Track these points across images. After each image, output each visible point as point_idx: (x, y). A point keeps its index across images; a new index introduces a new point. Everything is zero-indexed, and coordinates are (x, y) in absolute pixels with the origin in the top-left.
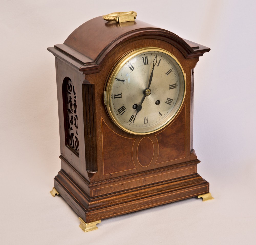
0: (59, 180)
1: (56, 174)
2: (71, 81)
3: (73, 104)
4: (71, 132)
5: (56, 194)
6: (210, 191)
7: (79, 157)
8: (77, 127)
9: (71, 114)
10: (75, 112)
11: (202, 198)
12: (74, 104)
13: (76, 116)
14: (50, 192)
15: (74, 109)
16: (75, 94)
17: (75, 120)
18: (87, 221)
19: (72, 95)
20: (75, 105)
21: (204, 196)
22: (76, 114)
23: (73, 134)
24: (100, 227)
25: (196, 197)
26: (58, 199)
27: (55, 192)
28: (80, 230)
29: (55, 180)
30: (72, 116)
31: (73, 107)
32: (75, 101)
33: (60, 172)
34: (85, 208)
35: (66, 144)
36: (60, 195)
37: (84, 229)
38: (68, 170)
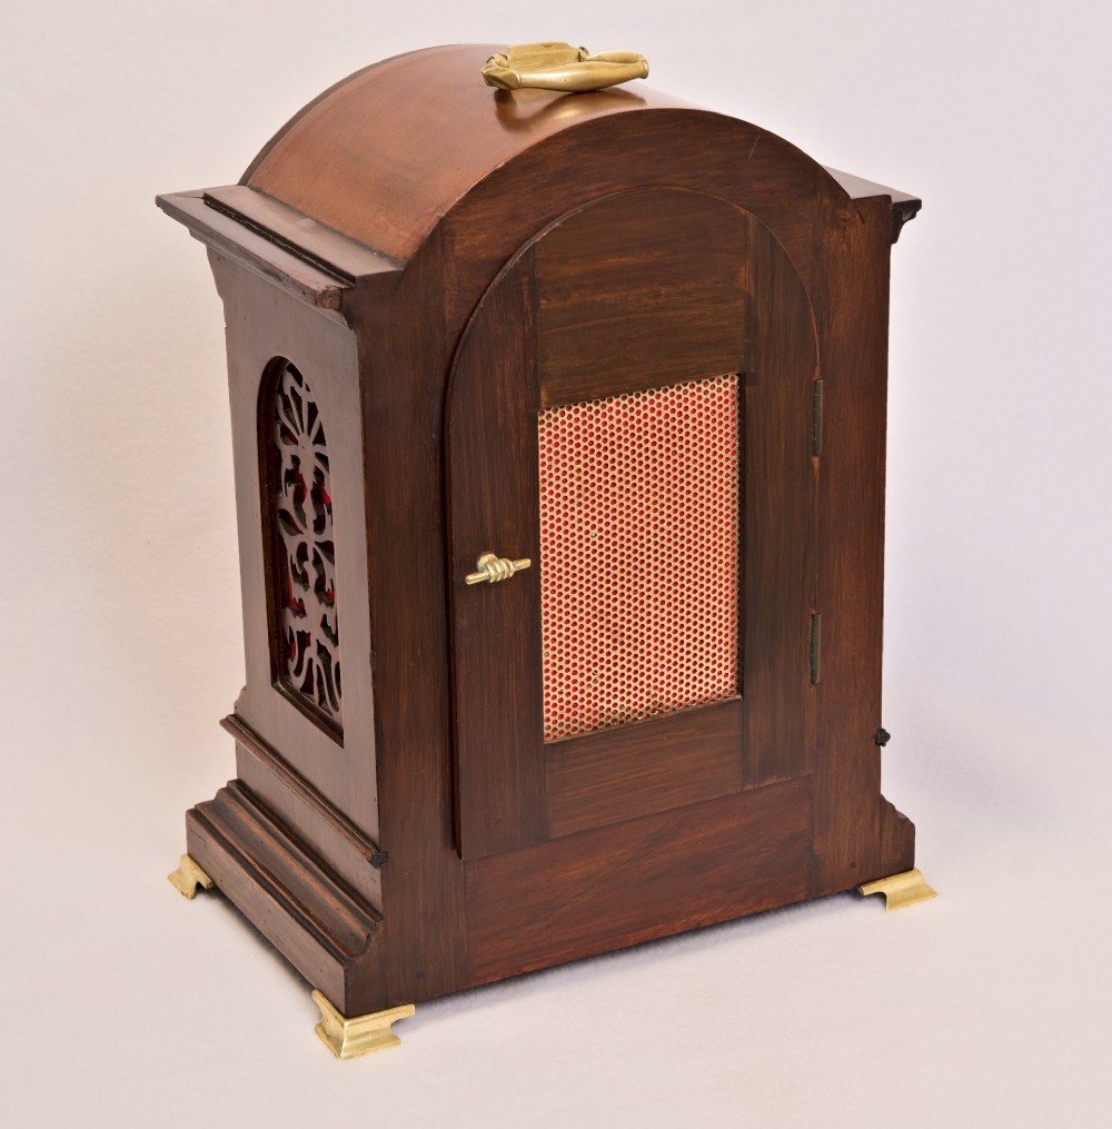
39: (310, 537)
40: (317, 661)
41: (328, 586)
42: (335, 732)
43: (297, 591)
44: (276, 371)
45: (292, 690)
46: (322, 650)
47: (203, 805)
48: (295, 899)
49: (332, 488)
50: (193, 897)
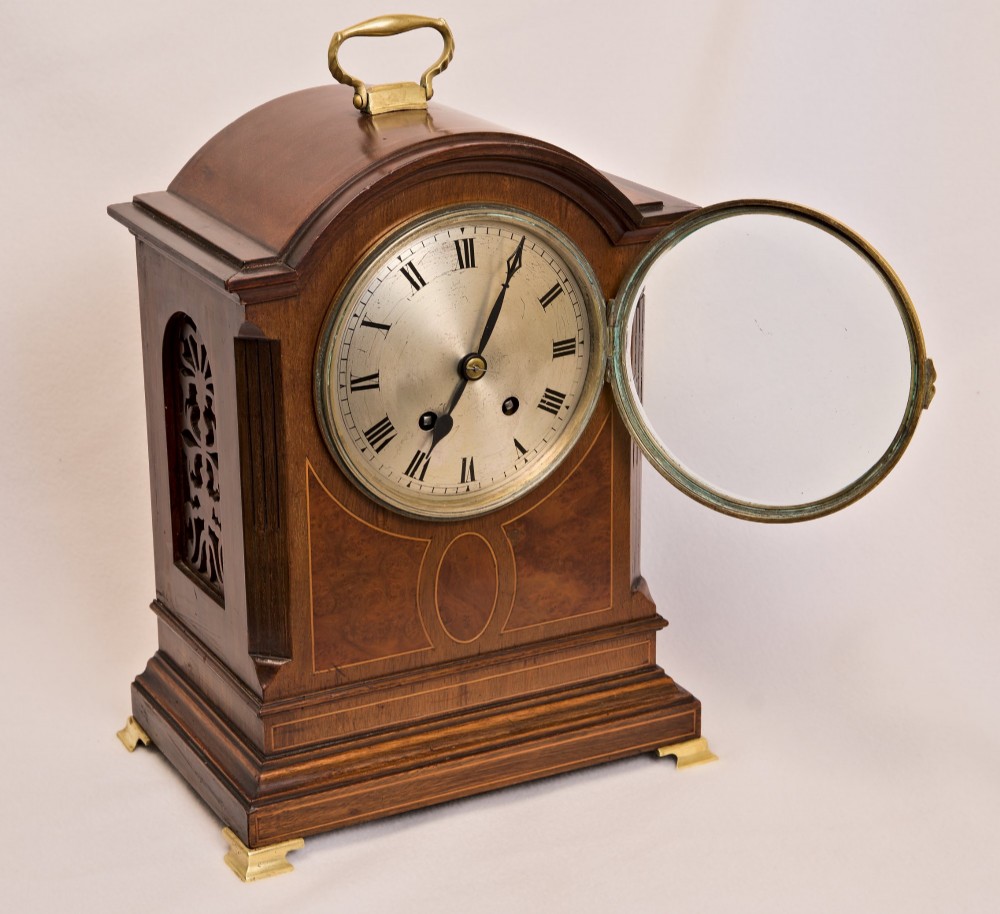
0: (149, 691)
1: (141, 669)
2: (194, 328)
3: (202, 410)
4: (194, 513)
5: (140, 743)
6: (704, 731)
7: (224, 608)
8: (215, 495)
9: (195, 448)
10: (210, 440)
11: (673, 758)
12: (205, 413)
13: (214, 456)
14: (118, 735)
15: (204, 431)
16: (208, 374)
17: (209, 469)
18: (253, 842)
19: (198, 380)
20: (210, 416)
21: (682, 751)
22: (212, 450)
23: (200, 523)
24: (299, 865)
25: (653, 755)
26: (147, 760)
27: (135, 733)
28: (228, 873)
29: (136, 690)
30: (199, 457)
31: (202, 423)
32: (209, 400)
33: (153, 661)
34: (245, 793)
35: (176, 560)
36: (152, 746)
37: (240, 870)
38: (184, 654)
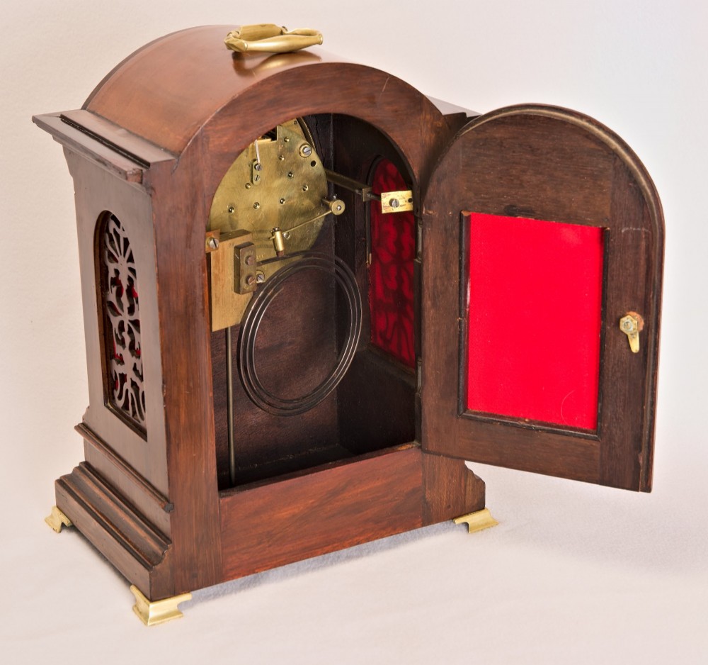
39: (126, 318)
40: (131, 391)
41: (137, 346)
42: (142, 432)
43: (119, 350)
44: (105, 219)
45: (117, 408)
46: (134, 384)
47: (65, 477)
48: (120, 532)
49: (138, 288)
50: (60, 532)
